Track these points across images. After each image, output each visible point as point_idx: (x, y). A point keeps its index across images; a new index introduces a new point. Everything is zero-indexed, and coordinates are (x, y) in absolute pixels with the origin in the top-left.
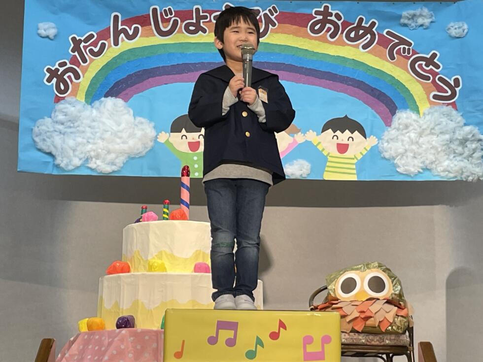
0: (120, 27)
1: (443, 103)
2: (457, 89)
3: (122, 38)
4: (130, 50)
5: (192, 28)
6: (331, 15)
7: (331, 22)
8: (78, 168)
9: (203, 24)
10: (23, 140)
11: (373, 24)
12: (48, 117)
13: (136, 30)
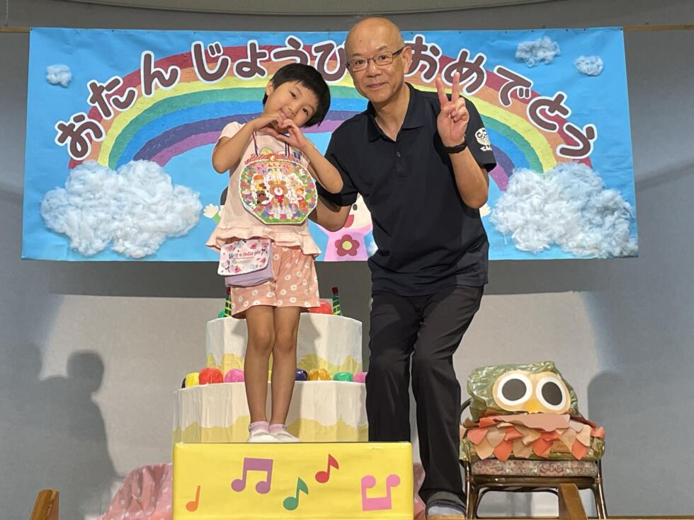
0: (153, 70)
1: (574, 160)
2: (591, 142)
3: (156, 84)
4: (165, 100)
5: (246, 69)
6: (425, 48)
7: (427, 58)
8: (100, 252)
9: (261, 64)
10: (29, 218)
11: (481, 59)
12: (61, 187)
13: (174, 73)
